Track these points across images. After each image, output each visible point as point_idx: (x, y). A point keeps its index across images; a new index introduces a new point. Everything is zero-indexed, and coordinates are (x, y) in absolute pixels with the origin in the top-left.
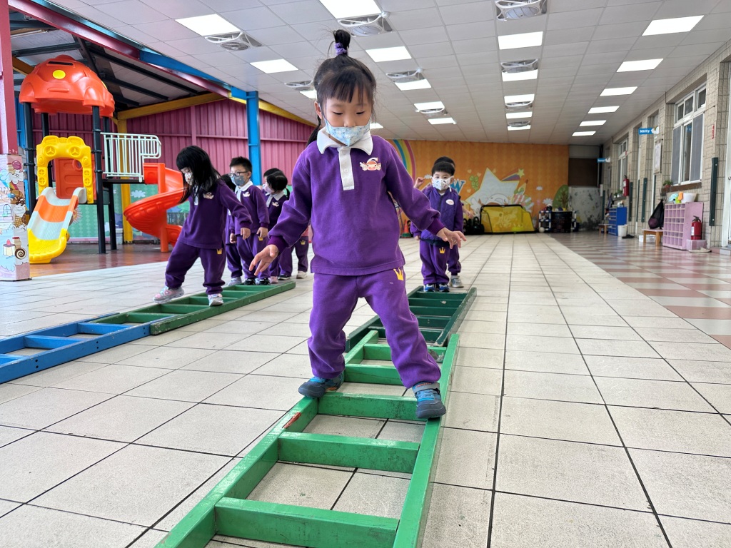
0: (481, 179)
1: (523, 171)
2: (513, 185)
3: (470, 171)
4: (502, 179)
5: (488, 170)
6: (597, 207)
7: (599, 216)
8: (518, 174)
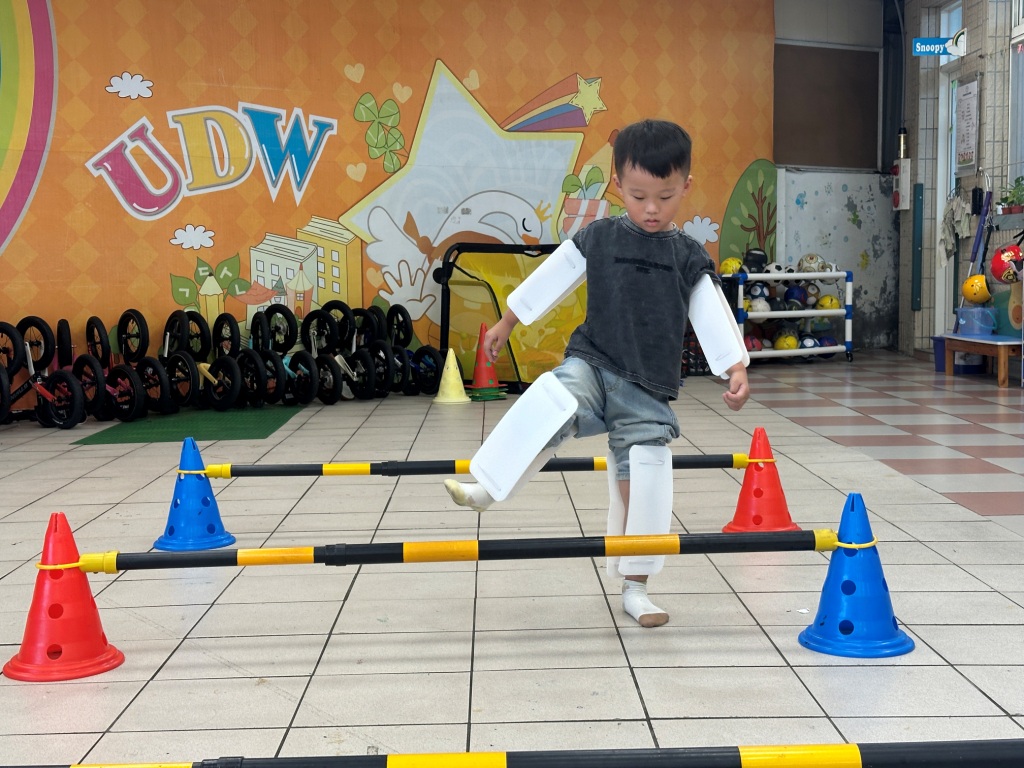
0: (412, 115)
1: (596, 86)
2: (558, 151)
3: (355, 73)
4: (506, 121)
5: (442, 72)
6: (876, 255)
7: (883, 290)
8: (577, 102)
